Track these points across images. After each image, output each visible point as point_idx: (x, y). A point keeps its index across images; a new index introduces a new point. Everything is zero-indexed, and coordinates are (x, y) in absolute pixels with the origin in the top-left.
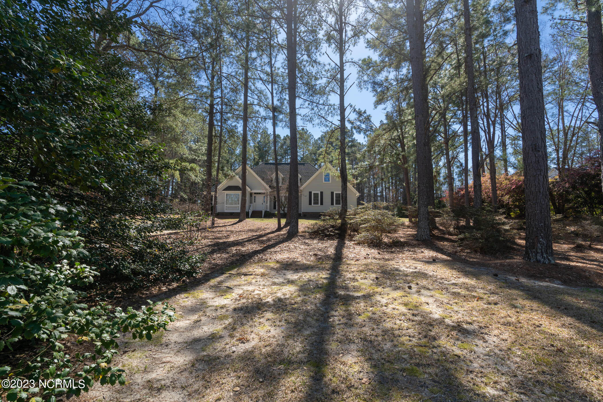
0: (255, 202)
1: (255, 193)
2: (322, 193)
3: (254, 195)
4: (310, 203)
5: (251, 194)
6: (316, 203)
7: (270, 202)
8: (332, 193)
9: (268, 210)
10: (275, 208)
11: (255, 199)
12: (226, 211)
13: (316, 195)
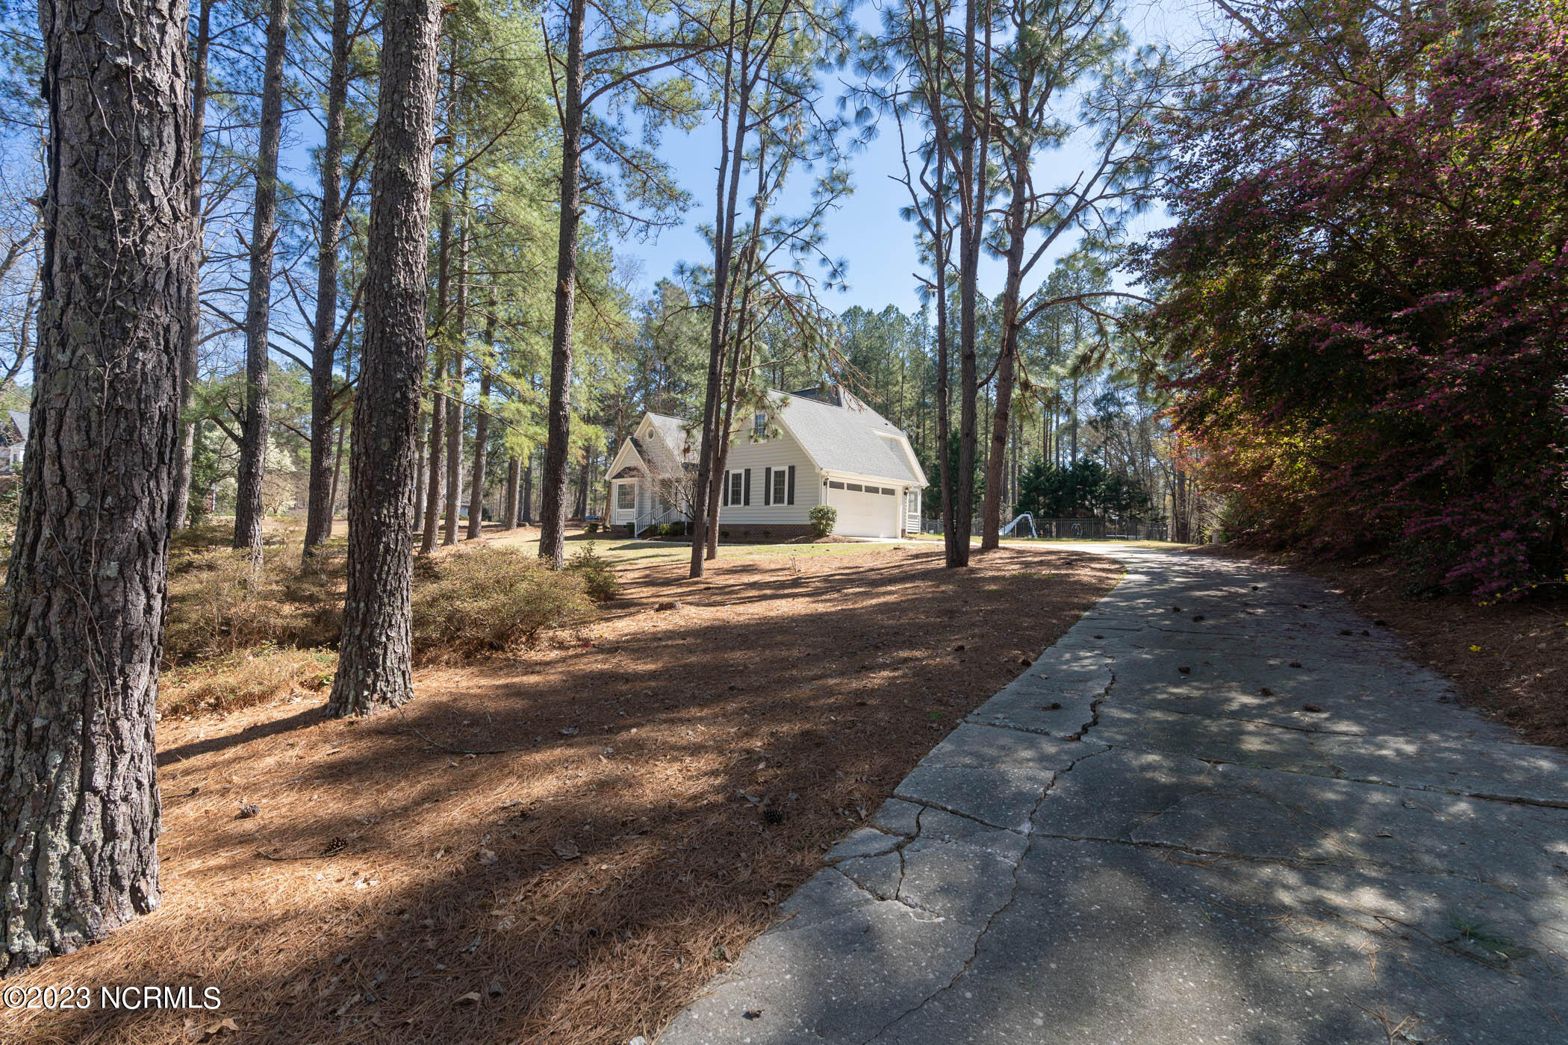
2: (747, 472)
4: (725, 502)
6: (736, 499)
8: (768, 470)
13: (737, 479)
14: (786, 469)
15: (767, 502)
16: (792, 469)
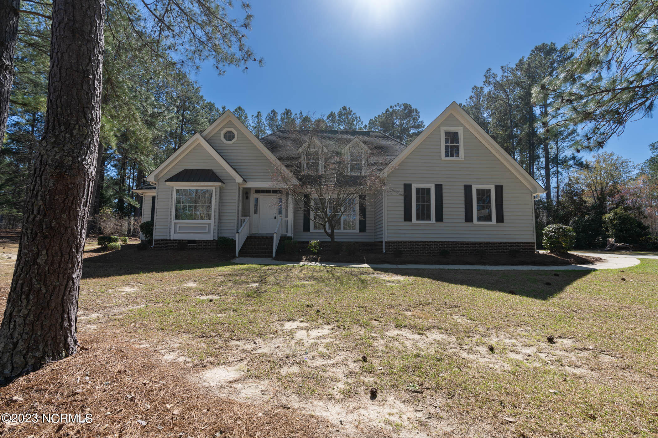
0: (256, 212)
1: (257, 191)
2: (439, 188)
3: (253, 196)
4: (408, 217)
5: (246, 193)
6: (423, 214)
7: (296, 211)
8: (468, 189)
9: (290, 234)
10: (307, 228)
11: (256, 206)
12: (174, 237)
13: (423, 193)
14: (492, 188)
15: (469, 218)
16: (499, 189)
